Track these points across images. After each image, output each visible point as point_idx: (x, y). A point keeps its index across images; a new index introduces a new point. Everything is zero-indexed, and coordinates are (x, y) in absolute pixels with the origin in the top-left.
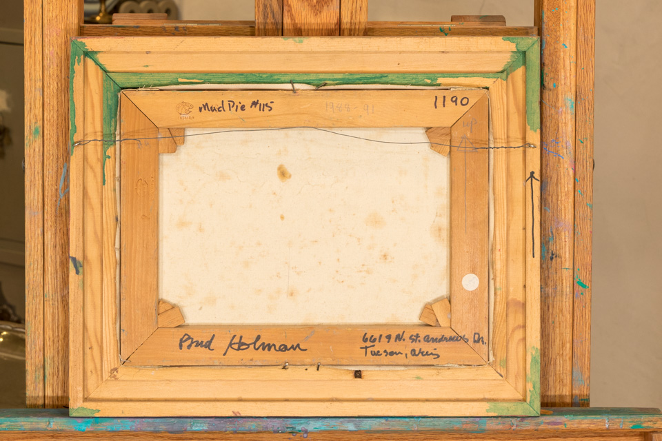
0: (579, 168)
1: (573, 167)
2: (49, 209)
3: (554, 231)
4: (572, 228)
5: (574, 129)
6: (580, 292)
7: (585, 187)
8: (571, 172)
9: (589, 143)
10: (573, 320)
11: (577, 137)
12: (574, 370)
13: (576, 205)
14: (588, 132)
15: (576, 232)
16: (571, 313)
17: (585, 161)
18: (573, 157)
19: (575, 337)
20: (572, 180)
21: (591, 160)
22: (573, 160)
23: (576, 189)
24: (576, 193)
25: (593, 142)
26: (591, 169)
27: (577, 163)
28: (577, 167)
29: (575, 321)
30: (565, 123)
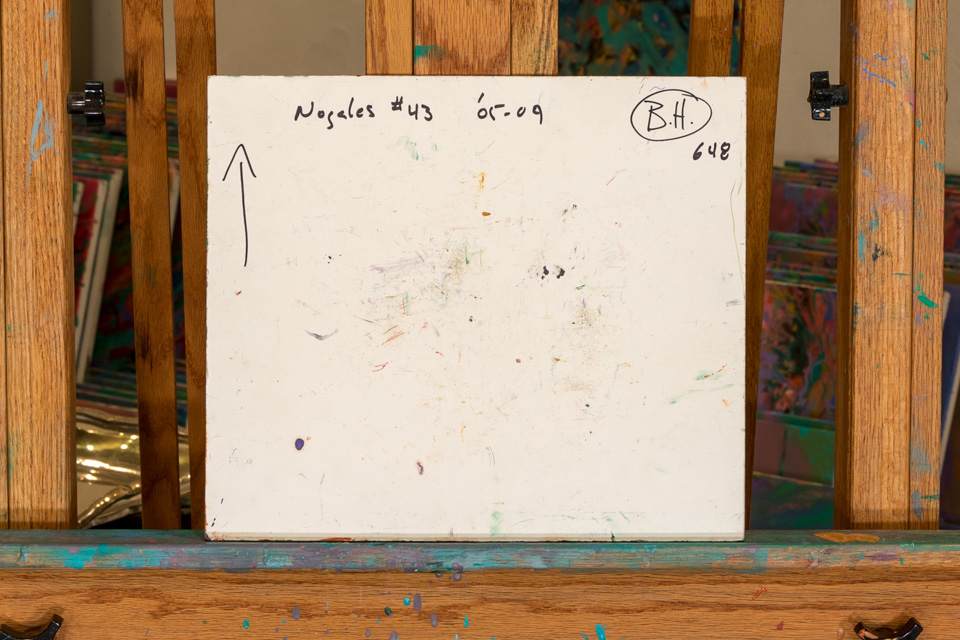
0: (922, 102)
1: (912, 102)
2: (13, 180)
3: (879, 211)
4: (910, 204)
5: (913, 35)
6: (923, 315)
7: (933, 135)
8: (909, 110)
9: (939, 58)
10: (912, 362)
11: (919, 50)
12: (914, 447)
13: (917, 165)
14: (938, 40)
15: (917, 212)
16: (908, 349)
17: (932, 90)
18: (912, 84)
19: (914, 391)
20: (910, 123)
21: (942, 88)
22: (912, 89)
23: (917, 138)
24: (917, 145)
25: (945, 58)
26: (942, 104)
27: (918, 93)
28: (918, 101)
29: (915, 364)
30: (898, 25)
